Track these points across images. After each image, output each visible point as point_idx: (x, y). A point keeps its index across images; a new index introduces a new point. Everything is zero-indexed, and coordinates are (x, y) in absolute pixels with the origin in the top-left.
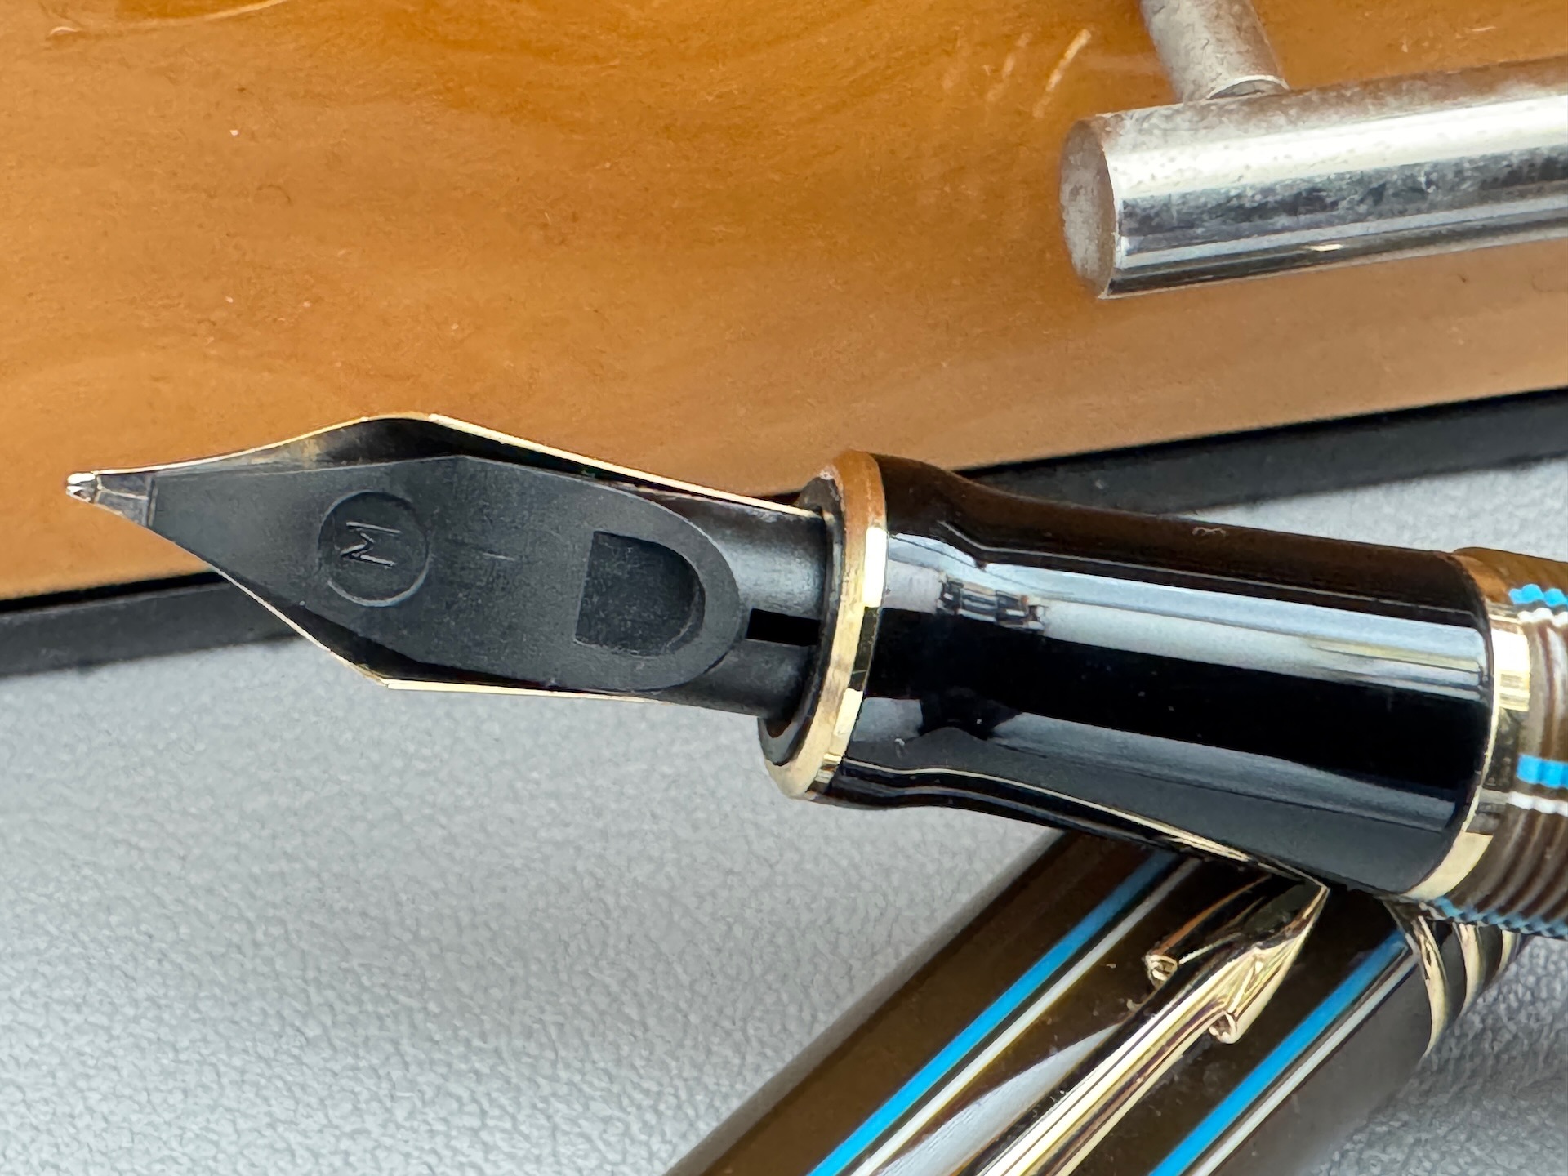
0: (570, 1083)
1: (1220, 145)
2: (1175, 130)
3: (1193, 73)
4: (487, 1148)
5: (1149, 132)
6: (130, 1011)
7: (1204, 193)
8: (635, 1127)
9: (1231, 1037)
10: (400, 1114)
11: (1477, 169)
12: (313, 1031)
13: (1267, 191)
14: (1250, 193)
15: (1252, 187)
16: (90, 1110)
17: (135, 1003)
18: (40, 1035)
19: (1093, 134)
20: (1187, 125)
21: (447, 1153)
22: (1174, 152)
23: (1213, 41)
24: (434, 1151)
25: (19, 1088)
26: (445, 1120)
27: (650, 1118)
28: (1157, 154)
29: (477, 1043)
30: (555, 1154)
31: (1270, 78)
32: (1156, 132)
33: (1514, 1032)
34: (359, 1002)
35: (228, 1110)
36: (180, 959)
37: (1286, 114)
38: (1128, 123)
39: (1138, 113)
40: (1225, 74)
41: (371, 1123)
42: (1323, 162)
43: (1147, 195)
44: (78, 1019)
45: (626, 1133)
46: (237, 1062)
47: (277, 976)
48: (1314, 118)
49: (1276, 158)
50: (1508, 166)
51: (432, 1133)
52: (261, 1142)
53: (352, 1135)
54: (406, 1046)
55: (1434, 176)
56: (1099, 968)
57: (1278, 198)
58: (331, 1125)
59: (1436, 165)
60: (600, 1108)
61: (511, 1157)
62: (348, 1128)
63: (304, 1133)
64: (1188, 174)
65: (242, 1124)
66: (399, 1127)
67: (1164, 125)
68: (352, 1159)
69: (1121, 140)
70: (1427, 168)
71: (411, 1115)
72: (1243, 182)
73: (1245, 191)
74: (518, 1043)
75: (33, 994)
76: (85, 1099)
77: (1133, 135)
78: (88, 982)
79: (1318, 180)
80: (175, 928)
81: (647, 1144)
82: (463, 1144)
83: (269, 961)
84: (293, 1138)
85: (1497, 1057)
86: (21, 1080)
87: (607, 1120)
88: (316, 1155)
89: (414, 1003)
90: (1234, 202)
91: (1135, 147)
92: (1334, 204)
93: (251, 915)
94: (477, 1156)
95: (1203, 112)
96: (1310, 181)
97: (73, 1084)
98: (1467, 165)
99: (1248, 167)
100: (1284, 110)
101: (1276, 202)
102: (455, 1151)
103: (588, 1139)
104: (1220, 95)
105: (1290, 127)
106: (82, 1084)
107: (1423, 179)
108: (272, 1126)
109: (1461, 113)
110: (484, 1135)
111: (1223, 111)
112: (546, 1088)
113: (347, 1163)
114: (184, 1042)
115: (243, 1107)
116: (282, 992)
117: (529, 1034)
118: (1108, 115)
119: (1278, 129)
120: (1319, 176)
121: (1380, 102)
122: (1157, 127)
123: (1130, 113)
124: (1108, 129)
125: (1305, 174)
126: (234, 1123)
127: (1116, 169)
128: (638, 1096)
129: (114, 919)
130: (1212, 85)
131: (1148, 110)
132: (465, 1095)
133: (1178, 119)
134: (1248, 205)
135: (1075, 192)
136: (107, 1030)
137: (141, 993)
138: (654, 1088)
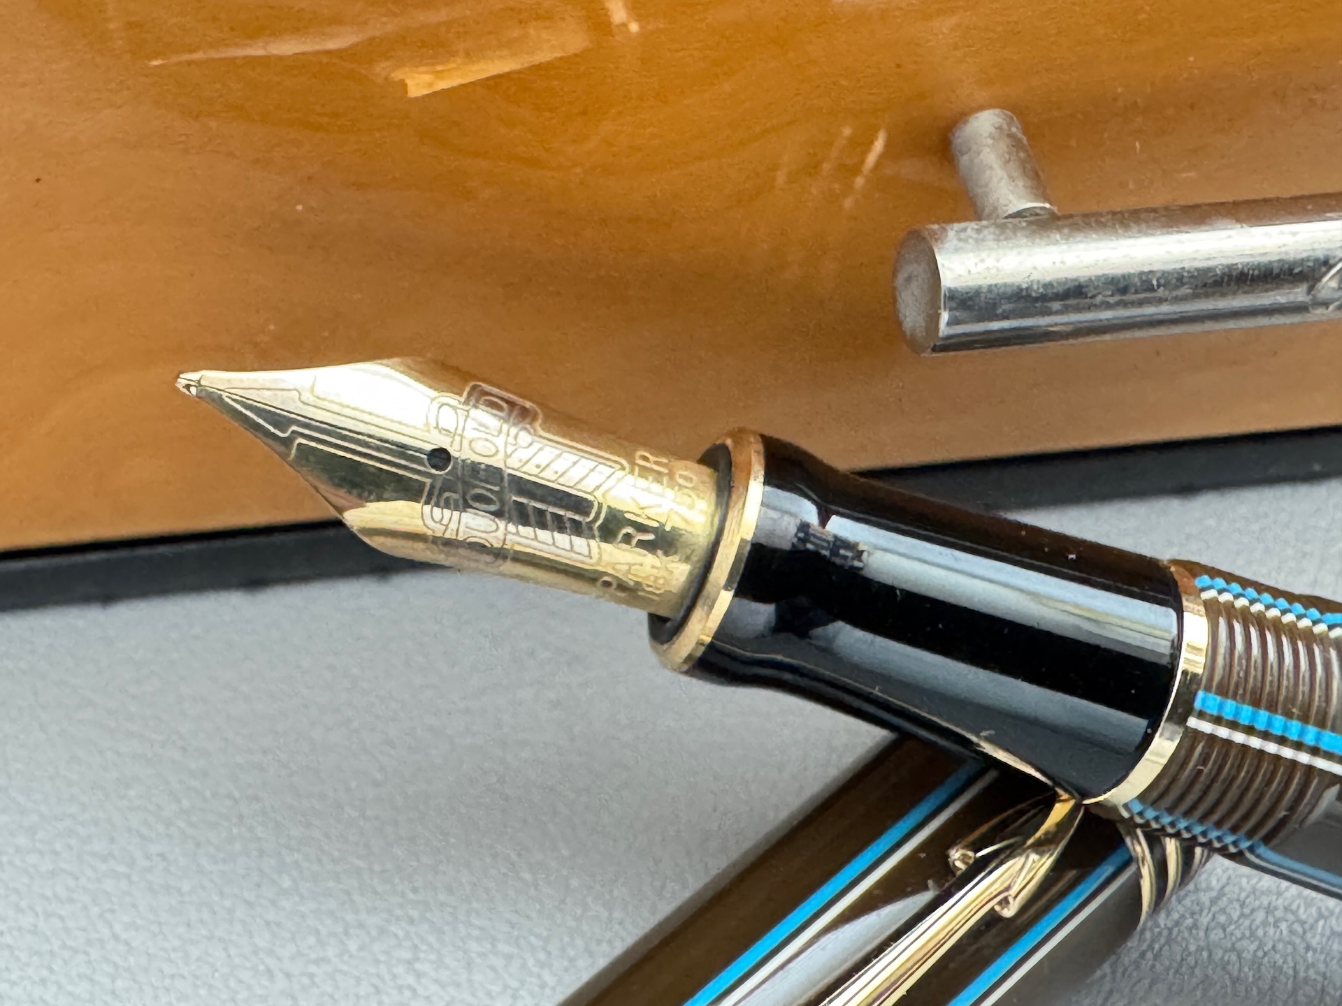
0: (481, 929)
1: (1015, 251)
2: (983, 240)
3: (992, 198)
4: (419, 975)
5: (965, 241)
6: (146, 863)
7: (1005, 285)
8: (531, 963)
9: (1008, 913)
10: (353, 946)
11: (1193, 277)
12: (286, 883)
13: (1048, 285)
14: (1035, 287)
15: (1038, 282)
16: (116, 937)
17: (148, 857)
18: (77, 878)
19: (924, 239)
20: (991, 237)
21: (387, 977)
22: (984, 255)
23: (1006, 176)
24: (378, 976)
25: (62, 918)
26: (387, 953)
27: (542, 956)
28: (971, 255)
29: (411, 896)
30: (470, 981)
31: (1047, 205)
32: (970, 240)
33: (1181, 912)
34: (320, 861)
35: (221, 940)
36: (181, 824)
37: (1060, 232)
38: (951, 234)
39: (957, 226)
40: (1015, 201)
41: (331, 952)
42: (1088, 267)
43: (964, 285)
44: (103, 867)
45: (524, 966)
46: (228, 903)
47: (259, 839)
48: (1080, 237)
49: (1054, 263)
50: (1214, 276)
51: (377, 962)
52: (248, 964)
53: (317, 962)
54: (356, 897)
55: (1162, 281)
56: (913, 855)
57: (1055, 291)
58: (300, 954)
59: (1164, 273)
60: (502, 947)
61: (436, 981)
62: (313, 956)
63: (279, 959)
64: (994, 271)
65: (233, 951)
66: (351, 956)
67: (975, 236)
68: (316, 980)
69: (946, 246)
70: (1158, 275)
71: (361, 948)
72: (1031, 278)
73: (1032, 284)
74: (442, 897)
75: (70, 847)
76: (111, 928)
77: (955, 242)
78: (112, 840)
79: (1082, 280)
80: (178, 801)
81: (539, 976)
82: (400, 970)
83: (251, 829)
84: (270, 962)
85: (1170, 930)
86: (63, 913)
87: (509, 957)
88: (288, 976)
89: (361, 864)
90: (1024, 293)
91: (957, 250)
92: (1093, 297)
93: (237, 794)
94: (411, 980)
95: (1002, 227)
96: (1075, 280)
97: (101, 916)
98: (1185, 274)
99: (1035, 268)
100: (1059, 229)
101: (1053, 293)
102: (394, 977)
103: (493, 968)
104: (1010, 216)
105: (1064, 242)
106: (108, 916)
107: (1155, 282)
108: (255, 953)
109: (1184, 237)
110: (418, 966)
111: (1016, 229)
112: (463, 930)
113: (313, 983)
114: (186, 887)
115: (234, 937)
116: (262, 853)
117: (450, 890)
118: (936, 227)
119: (1056, 243)
120: (1084, 277)
121: (1126, 226)
122: (971, 237)
123: (951, 226)
124: (936, 236)
125: (1072, 275)
126: (225, 949)
127: (943, 266)
128: (533, 939)
129: (132, 793)
130: (1005, 208)
131: (963, 225)
132: (401, 934)
133: (986, 232)
134: (1034, 294)
135: (909, 279)
136: (128, 877)
137: (154, 849)
138: (545, 933)
